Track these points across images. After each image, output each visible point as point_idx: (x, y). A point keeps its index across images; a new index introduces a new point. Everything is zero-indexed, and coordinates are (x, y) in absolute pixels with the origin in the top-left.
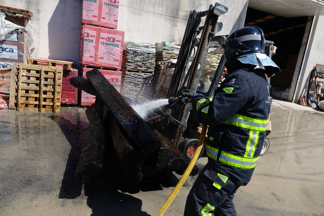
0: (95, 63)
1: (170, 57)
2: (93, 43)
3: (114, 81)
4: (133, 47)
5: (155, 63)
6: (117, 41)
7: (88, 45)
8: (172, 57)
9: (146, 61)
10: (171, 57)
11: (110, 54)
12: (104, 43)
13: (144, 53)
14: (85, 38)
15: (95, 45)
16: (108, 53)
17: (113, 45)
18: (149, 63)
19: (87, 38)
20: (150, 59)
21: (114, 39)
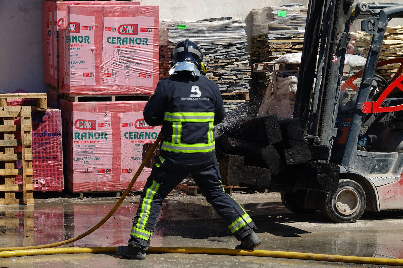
0: (97, 87)
1: (290, 48)
2: (89, 43)
3: (144, 126)
4: (185, 35)
5: (248, 68)
6: (144, 30)
7: (78, 49)
8: (297, 47)
9: (222, 66)
10: (293, 46)
11: (129, 63)
12: (114, 39)
13: (216, 46)
14: (71, 34)
15: (94, 48)
16: (125, 62)
17: (135, 42)
18: (231, 71)
19: (75, 34)
20: (234, 60)
21: (136, 26)
